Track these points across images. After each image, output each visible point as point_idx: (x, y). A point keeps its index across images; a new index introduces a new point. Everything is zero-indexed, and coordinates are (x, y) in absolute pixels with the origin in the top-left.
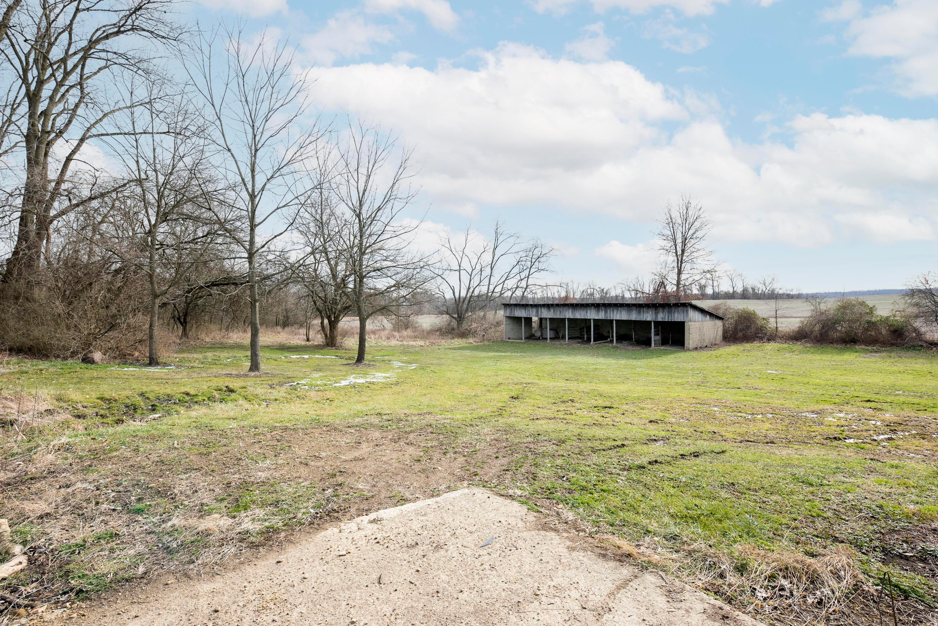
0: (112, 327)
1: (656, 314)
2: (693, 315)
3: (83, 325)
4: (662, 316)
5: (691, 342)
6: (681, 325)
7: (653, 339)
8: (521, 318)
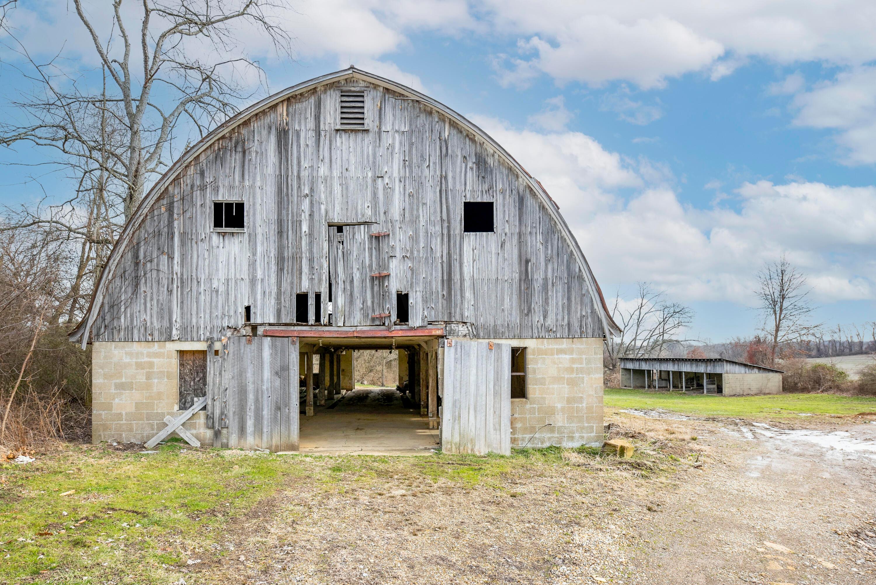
0: (371, 371)
1: (707, 367)
2: (728, 367)
3: (361, 370)
4: (710, 369)
5: (726, 390)
6: (720, 376)
7: (705, 387)
8: (630, 370)
